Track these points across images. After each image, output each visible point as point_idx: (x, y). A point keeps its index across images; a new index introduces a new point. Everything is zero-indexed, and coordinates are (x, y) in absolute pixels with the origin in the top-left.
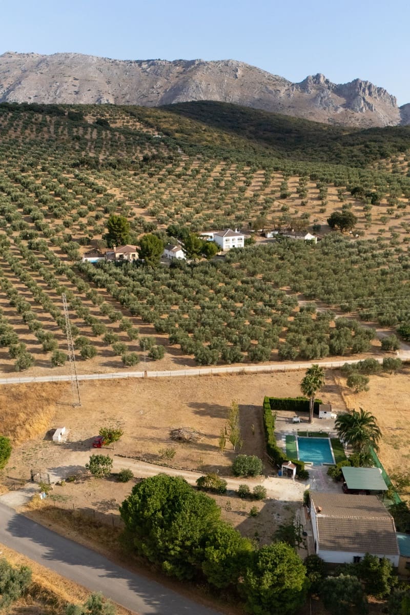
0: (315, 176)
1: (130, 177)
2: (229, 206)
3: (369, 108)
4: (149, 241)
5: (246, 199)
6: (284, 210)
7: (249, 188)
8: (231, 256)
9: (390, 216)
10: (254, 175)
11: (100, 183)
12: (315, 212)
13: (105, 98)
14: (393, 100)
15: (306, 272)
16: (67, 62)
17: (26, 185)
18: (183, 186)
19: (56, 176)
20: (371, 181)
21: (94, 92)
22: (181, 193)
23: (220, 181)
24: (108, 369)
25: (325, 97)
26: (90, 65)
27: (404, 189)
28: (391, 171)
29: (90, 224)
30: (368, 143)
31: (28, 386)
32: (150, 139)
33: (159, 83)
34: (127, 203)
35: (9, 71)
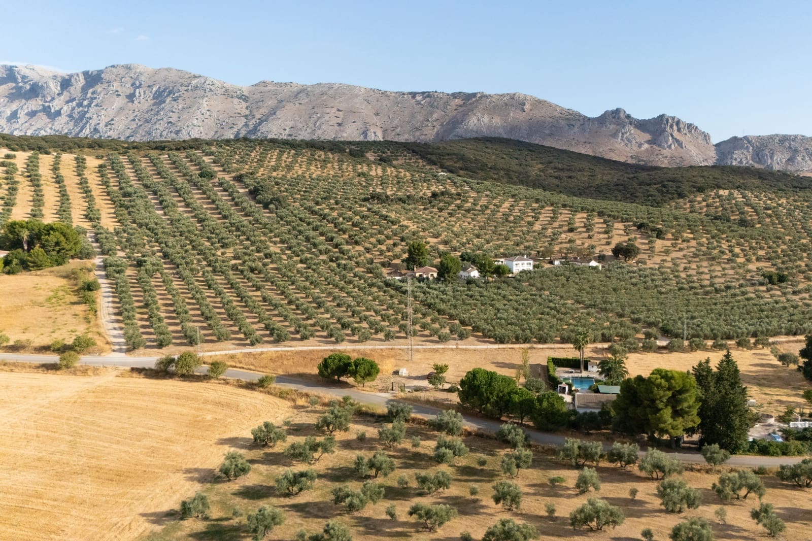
0: (602, 212)
1: (419, 211)
2: (518, 238)
3: (679, 145)
4: (449, 261)
5: (534, 232)
6: (570, 241)
7: (537, 222)
8: (521, 276)
9: (673, 249)
10: (543, 211)
11: (393, 215)
12: (602, 245)
13: (372, 131)
14: (706, 137)
15: (588, 289)
16: (331, 92)
17: (324, 217)
18: (473, 219)
19: (350, 209)
20: (658, 218)
21: (359, 124)
22: (471, 226)
23: (509, 215)
24: (428, 343)
25: (626, 133)
26: (357, 96)
27: (689, 225)
28: (688, 210)
29: (388, 250)
30: (666, 183)
31: (371, 350)
32: (435, 176)
33: (435, 116)
34: (421, 234)
35: (262, 101)
